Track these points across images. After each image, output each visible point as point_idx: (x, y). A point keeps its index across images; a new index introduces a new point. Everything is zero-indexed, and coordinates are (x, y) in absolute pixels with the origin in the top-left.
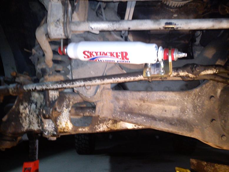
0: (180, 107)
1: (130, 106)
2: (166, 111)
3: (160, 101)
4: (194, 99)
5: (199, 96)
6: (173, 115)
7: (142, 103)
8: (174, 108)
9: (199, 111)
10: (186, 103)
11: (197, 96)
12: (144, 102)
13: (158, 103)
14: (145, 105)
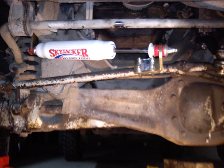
0: (142, 105)
1: (95, 103)
2: (129, 108)
3: (124, 99)
4: (156, 97)
5: (161, 95)
6: (136, 112)
7: (106, 100)
8: (137, 105)
9: (161, 109)
10: (148, 101)
11: (159, 95)
12: (108, 99)
13: (122, 101)
14: (110, 102)
